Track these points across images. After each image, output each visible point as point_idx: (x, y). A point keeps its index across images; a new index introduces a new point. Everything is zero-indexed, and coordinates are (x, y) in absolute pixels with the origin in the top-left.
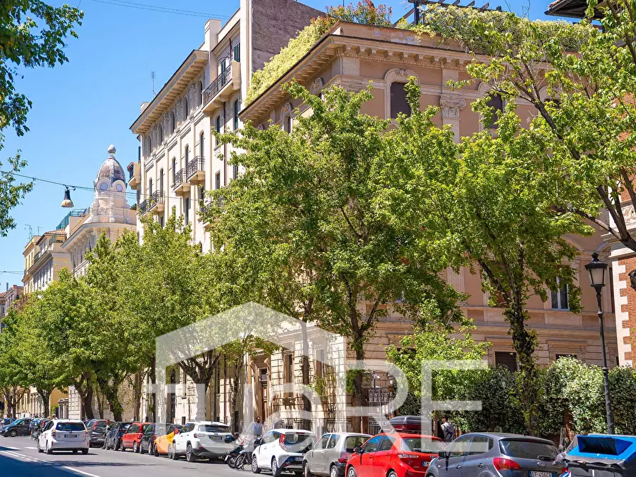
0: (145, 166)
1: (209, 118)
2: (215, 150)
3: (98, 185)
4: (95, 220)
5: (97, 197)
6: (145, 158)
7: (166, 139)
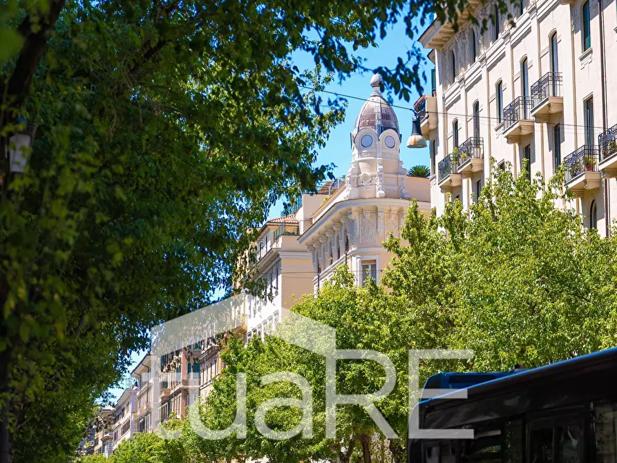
0: (444, 100)
1: (568, 6)
2: (581, 59)
3: (357, 140)
4: (355, 195)
5: (357, 159)
6: (445, 87)
7: (483, 52)
